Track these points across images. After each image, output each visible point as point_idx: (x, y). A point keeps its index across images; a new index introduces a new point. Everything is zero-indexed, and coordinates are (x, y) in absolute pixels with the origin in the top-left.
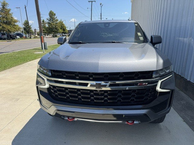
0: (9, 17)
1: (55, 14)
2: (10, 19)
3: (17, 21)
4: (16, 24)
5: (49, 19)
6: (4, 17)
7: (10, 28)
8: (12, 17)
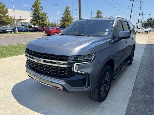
0: (69, 16)
1: (101, 13)
2: (69, 17)
3: (73, 19)
4: (72, 21)
5: (96, 17)
6: (66, 16)
7: (68, 23)
8: (70, 16)
